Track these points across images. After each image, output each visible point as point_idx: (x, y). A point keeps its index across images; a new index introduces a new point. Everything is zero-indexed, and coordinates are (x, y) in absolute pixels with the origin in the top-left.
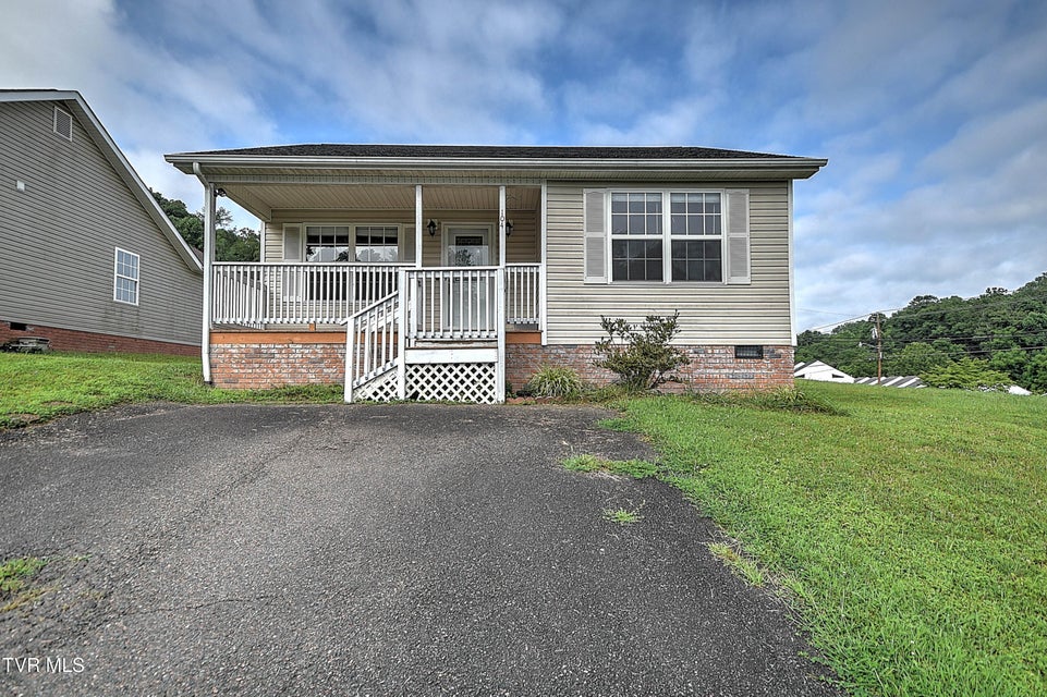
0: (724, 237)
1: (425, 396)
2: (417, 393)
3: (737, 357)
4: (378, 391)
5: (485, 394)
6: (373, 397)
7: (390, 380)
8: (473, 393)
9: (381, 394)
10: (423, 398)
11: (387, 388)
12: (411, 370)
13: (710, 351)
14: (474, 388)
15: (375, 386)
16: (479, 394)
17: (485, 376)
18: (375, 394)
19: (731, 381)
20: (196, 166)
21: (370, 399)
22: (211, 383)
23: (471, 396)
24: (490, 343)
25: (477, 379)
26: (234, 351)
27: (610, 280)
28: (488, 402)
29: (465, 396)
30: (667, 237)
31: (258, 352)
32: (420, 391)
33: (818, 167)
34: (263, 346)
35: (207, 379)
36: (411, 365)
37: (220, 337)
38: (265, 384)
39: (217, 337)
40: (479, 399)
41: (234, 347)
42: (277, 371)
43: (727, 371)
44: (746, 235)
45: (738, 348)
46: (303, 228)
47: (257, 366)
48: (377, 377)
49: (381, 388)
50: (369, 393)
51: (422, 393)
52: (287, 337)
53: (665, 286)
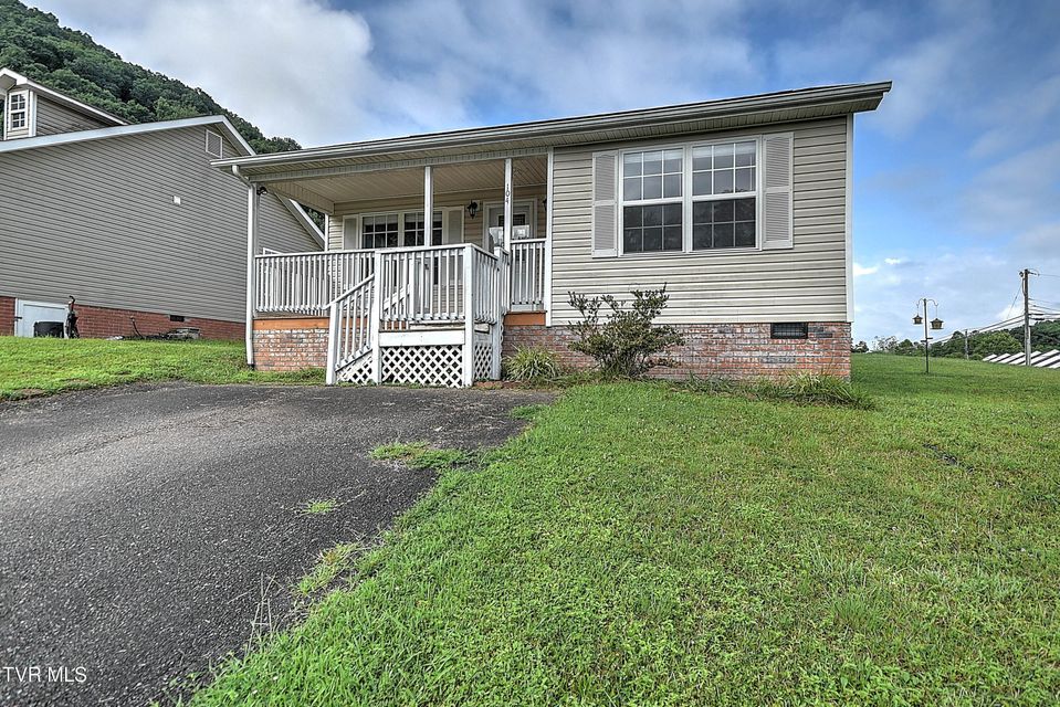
0: (758, 192)
1: (400, 379)
2: (392, 376)
3: (773, 337)
4: (358, 374)
5: (455, 377)
6: (353, 379)
7: (368, 362)
8: (444, 377)
9: (360, 377)
10: (397, 381)
11: (365, 371)
12: (387, 353)
13: (739, 331)
14: (444, 371)
15: (355, 369)
16: (449, 377)
17: (455, 359)
18: (355, 376)
19: (766, 366)
20: (235, 169)
21: (350, 381)
22: (253, 366)
23: (441, 380)
24: (458, 325)
25: (447, 362)
26: (271, 336)
27: (621, 253)
28: (458, 386)
29: (435, 380)
30: (688, 199)
31: (290, 337)
32: (395, 373)
33: (881, 93)
34: (294, 331)
35: (249, 362)
36: (386, 348)
37: (261, 323)
38: (295, 367)
39: (258, 324)
40: (449, 383)
41: (270, 332)
42: (304, 354)
43: (760, 353)
44: (789, 189)
45: (776, 326)
46: (359, 218)
47: (289, 350)
48: (356, 361)
49: (360, 371)
50: (350, 376)
51: (397, 376)
52: (312, 323)
53: (686, 256)
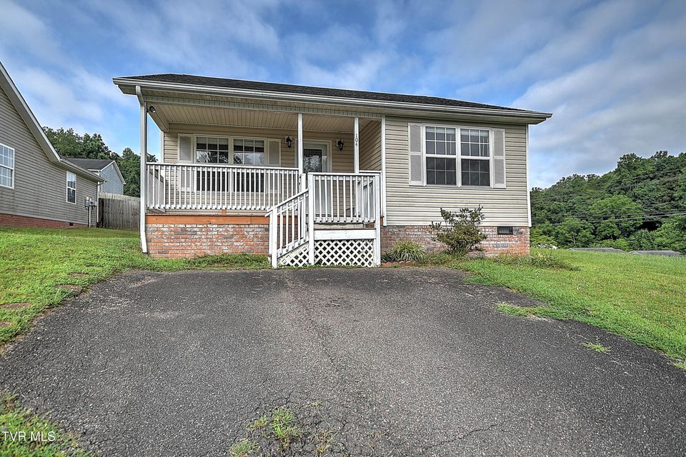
0: (491, 158)
1: (327, 262)
2: (321, 260)
3: (498, 234)
4: (294, 259)
5: (366, 260)
6: (291, 264)
7: (303, 251)
8: (359, 260)
9: (296, 261)
10: (325, 264)
11: (301, 257)
12: (317, 244)
13: (483, 230)
14: (359, 256)
15: (293, 255)
16: (363, 260)
17: (366, 248)
18: (292, 261)
19: (496, 249)
20: (138, 89)
21: (289, 265)
22: (147, 253)
23: (357, 262)
24: (370, 226)
25: (361, 250)
26: (165, 229)
27: (425, 184)
28: (368, 266)
29: (353, 262)
30: (459, 157)
31: (184, 230)
32: (323, 259)
33: (545, 118)
34: (188, 226)
35: (145, 250)
36: (317, 241)
37: (154, 219)
38: (190, 254)
39: (150, 219)
40: (363, 264)
41: (166, 227)
42: (199, 244)
43: (493, 242)
44: (503, 157)
45: (499, 228)
46: (194, 138)
47: (183, 240)
48: (294, 249)
49: (297, 257)
50: (288, 262)
51: (324, 261)
53: (458, 188)
